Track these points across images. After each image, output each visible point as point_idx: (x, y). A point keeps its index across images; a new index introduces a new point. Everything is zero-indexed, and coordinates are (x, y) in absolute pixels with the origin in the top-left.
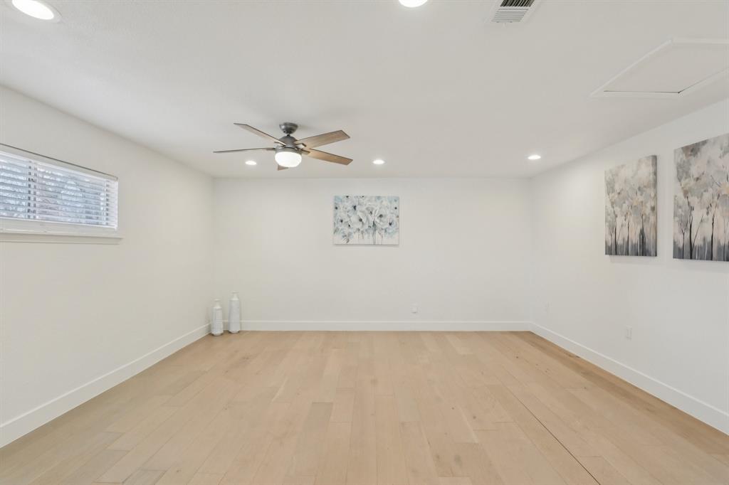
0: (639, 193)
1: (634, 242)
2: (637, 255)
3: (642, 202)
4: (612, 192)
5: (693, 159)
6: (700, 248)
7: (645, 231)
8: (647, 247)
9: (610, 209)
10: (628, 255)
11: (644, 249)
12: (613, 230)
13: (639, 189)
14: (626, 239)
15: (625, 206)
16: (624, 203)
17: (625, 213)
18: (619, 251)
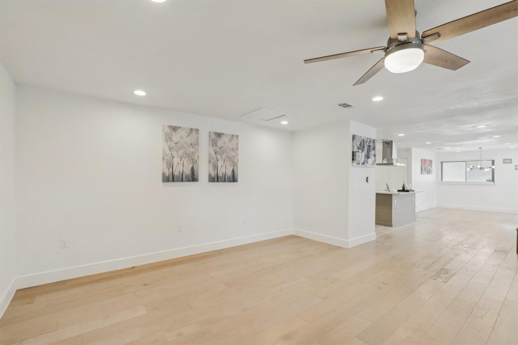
0: (191, 147)
1: (187, 174)
2: (189, 181)
3: (193, 152)
4: (170, 141)
5: (218, 139)
6: (221, 177)
7: (194, 168)
8: (195, 177)
9: (168, 152)
10: (183, 181)
11: (193, 178)
12: (171, 165)
13: (191, 144)
14: (182, 172)
15: (181, 152)
16: (180, 150)
17: (180, 156)
18: (176, 179)
